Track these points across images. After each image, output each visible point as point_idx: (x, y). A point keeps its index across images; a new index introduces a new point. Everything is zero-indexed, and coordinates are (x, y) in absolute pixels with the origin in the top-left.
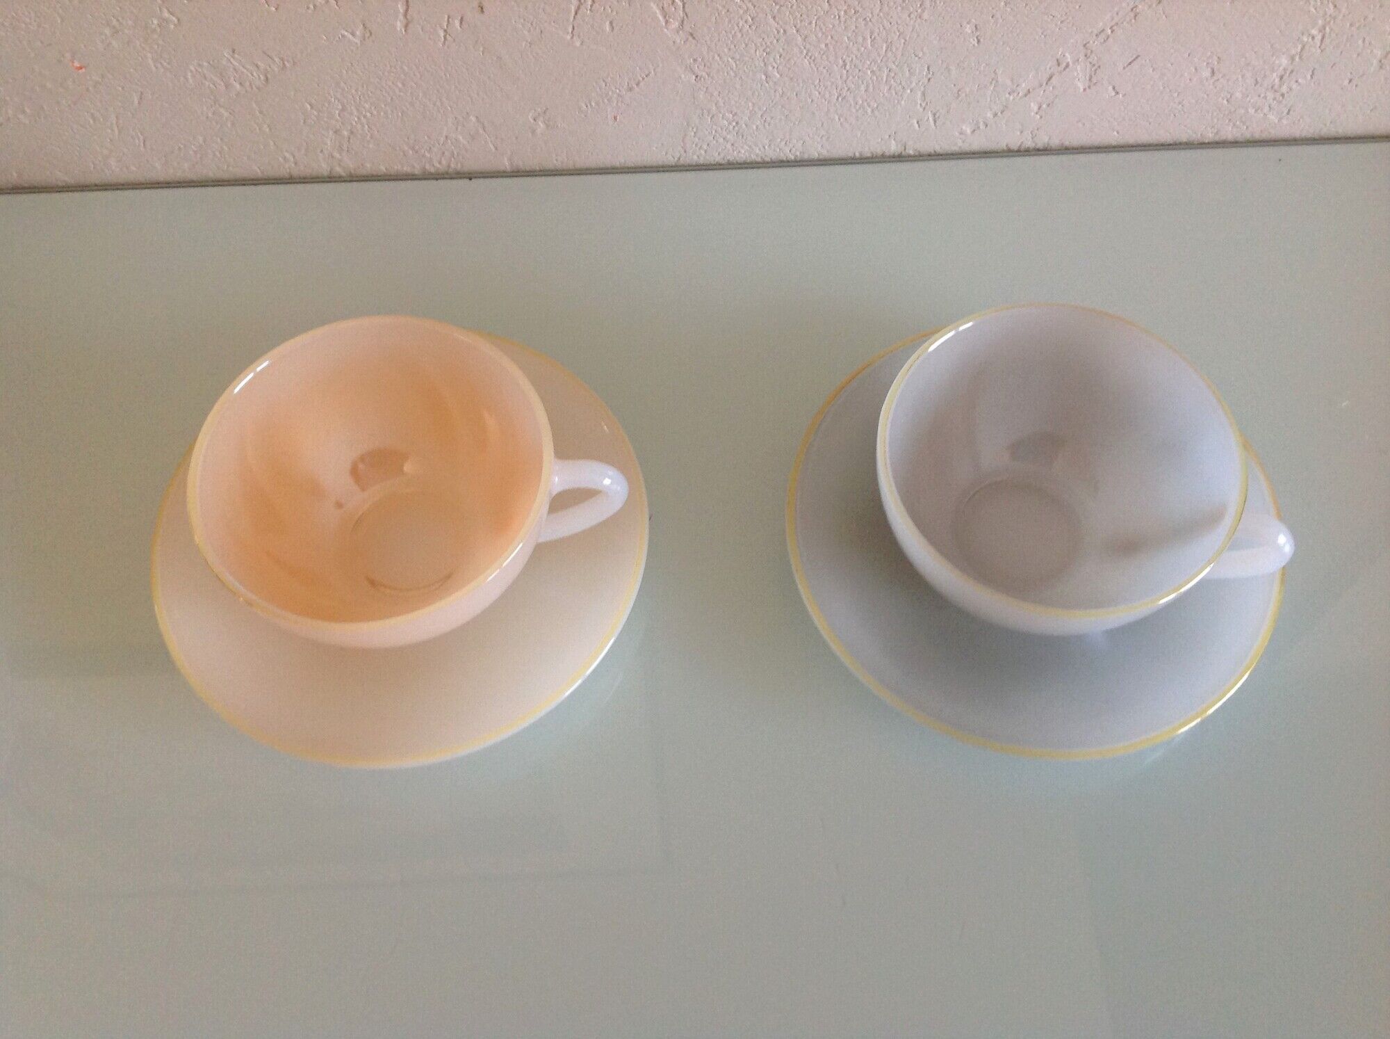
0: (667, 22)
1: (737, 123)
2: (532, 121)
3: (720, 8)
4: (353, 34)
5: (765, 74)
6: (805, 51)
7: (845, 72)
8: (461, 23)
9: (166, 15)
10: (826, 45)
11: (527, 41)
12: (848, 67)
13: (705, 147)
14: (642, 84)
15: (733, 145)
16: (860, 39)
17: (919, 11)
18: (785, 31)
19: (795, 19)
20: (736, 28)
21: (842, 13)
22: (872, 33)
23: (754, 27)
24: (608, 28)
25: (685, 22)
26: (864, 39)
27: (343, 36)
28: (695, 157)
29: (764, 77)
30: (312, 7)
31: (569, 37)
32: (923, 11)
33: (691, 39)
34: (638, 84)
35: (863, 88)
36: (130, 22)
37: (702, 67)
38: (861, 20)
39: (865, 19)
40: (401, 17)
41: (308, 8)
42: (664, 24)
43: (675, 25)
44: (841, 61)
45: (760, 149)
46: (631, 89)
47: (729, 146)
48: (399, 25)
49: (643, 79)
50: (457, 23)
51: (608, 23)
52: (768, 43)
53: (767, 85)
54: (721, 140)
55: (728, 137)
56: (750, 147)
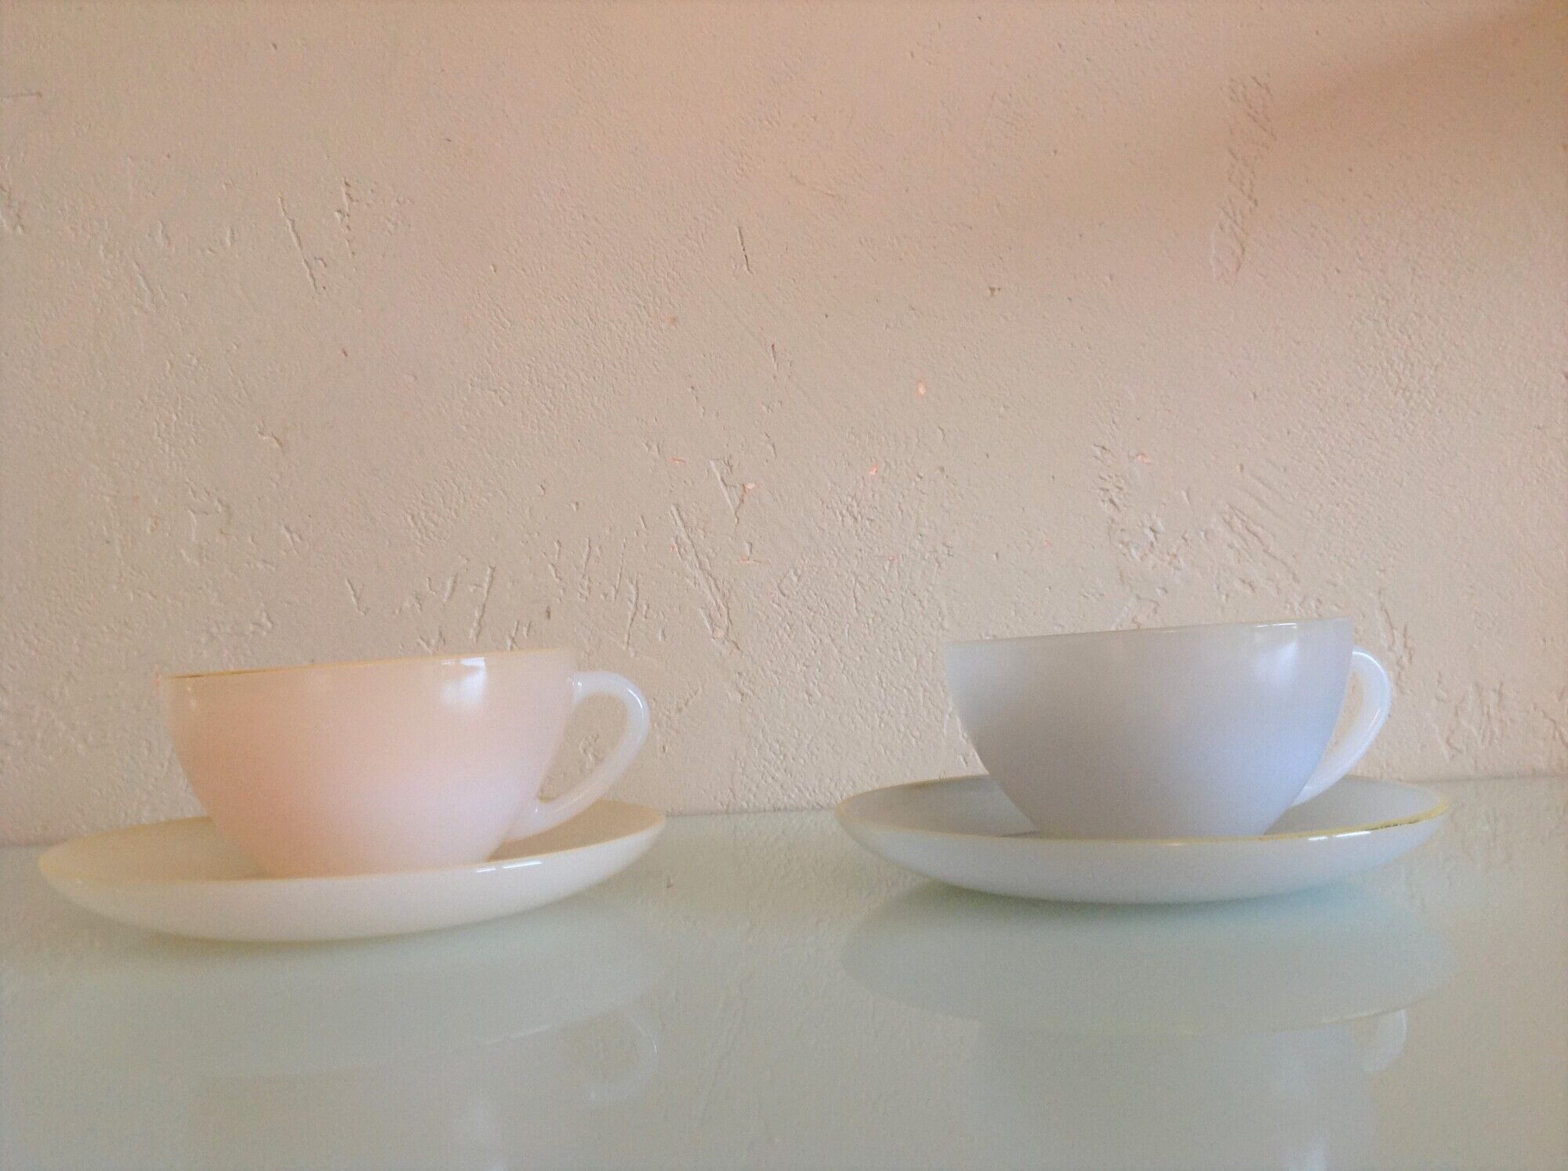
0: (713, 630)
1: (785, 756)
2: (582, 752)
3: (760, 614)
4: (428, 644)
5: (807, 693)
6: (842, 666)
7: (882, 691)
8: (528, 631)
9: (264, 620)
10: (861, 657)
11: (585, 652)
12: (884, 685)
13: (754, 789)
14: (690, 703)
15: (782, 786)
16: (892, 652)
17: (940, 619)
18: (820, 640)
19: (829, 627)
20: (776, 637)
21: (871, 621)
22: (901, 644)
23: (792, 637)
24: (660, 638)
25: (730, 630)
26: (895, 650)
27: (419, 644)
28: (745, 804)
29: (806, 696)
30: (397, 612)
31: (624, 648)
32: (943, 619)
33: (735, 650)
34: (686, 704)
35: (902, 711)
36: (229, 630)
37: (747, 684)
38: (888, 630)
39: (892, 629)
40: (475, 624)
41: (394, 612)
42: (711, 632)
43: (720, 634)
44: (877, 678)
45: (810, 795)
46: (680, 710)
47: (778, 788)
48: (472, 633)
49: (692, 697)
50: (525, 629)
51: (660, 632)
52: (807, 656)
53: (810, 706)
54: (770, 780)
55: (777, 775)
56: (800, 790)
